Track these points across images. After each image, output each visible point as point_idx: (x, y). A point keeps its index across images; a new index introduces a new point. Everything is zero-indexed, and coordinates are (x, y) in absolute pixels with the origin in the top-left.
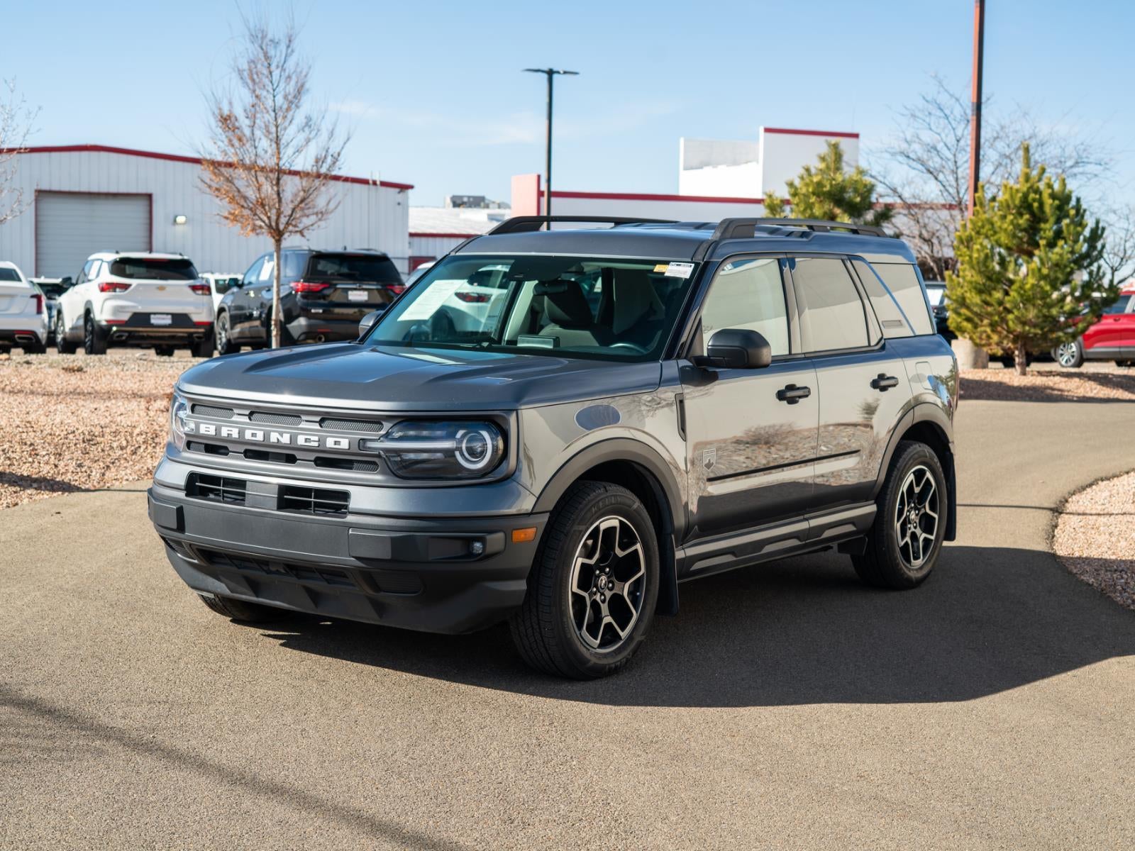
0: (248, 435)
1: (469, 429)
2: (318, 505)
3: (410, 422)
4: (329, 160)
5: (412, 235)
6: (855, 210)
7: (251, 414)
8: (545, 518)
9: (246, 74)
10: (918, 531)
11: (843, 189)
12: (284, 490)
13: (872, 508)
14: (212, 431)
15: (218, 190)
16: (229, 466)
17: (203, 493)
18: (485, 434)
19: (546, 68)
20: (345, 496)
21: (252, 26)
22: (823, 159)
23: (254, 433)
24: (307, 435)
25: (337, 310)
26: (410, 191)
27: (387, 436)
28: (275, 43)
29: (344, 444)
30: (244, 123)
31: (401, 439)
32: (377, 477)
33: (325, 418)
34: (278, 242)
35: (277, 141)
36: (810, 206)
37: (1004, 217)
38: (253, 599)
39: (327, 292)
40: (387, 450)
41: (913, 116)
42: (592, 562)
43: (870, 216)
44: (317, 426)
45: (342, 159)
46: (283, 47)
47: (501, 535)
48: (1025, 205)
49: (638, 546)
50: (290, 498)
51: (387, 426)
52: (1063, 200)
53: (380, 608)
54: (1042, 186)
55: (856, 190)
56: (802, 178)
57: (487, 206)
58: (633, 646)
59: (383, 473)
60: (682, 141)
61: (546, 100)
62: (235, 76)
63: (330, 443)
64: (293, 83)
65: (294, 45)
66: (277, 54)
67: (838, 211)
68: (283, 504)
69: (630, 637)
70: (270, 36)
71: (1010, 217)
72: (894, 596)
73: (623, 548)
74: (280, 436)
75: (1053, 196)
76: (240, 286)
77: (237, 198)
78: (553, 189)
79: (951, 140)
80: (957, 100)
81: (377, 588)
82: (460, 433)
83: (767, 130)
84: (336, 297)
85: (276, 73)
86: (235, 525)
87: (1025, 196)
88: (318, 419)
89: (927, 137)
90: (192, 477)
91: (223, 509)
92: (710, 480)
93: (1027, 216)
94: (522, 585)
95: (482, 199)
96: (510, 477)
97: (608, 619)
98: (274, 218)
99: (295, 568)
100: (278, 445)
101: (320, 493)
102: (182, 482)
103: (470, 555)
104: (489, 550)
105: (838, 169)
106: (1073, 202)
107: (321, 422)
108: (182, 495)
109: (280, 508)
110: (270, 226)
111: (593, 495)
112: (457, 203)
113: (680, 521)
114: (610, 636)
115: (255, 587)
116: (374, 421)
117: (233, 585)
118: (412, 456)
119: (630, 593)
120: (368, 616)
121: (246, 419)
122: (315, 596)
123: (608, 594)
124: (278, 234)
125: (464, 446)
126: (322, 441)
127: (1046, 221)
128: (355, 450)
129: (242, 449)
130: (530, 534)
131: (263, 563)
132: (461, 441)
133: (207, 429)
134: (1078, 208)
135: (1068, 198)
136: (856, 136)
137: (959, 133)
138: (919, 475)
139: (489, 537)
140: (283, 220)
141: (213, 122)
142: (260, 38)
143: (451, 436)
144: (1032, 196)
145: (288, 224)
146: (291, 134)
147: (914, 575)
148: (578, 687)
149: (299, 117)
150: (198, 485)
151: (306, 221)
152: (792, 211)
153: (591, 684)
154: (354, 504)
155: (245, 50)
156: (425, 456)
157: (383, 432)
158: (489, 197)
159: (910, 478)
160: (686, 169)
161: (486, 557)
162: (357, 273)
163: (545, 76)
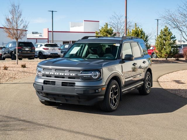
0: (55, 74)
1: (94, 72)
2: (69, 85)
3: (85, 71)
4: (26, 26)
5: (27, 39)
6: (110, 34)
7: (55, 70)
8: (106, 86)
9: (11, 12)
10: (148, 86)
11: (108, 30)
12: (63, 83)
13: (143, 82)
14: (48, 73)
15: (7, 32)
16: (52, 79)
17: (46, 84)
18: (97, 72)
19: (52, 11)
20: (74, 83)
21: (12, 3)
22: (105, 26)
23: (57, 74)
24: (67, 74)
25: (23, 52)
26: (27, 31)
27: (81, 73)
28: (16, 7)
29: (74, 75)
30: (11, 20)
31: (84, 74)
32: (80, 80)
33: (70, 70)
34: (17, 40)
35: (17, 23)
36: (103, 34)
37: (133, 35)
38: (55, 101)
39: (22, 49)
40: (81, 76)
41: (111, 18)
42: (112, 93)
43: (113, 35)
44: (68, 72)
45: (28, 26)
46: (17, 7)
47: (100, 89)
48: (136, 33)
49: (117, 90)
50: (64, 84)
51: (81, 72)
52: (142, 32)
53: (79, 102)
54: (138, 30)
55: (110, 31)
56: (101, 29)
57: (38, 34)
58: (117, 106)
59: (81, 79)
60: (70, 23)
61: (52, 16)
62: (9, 12)
63: (71, 75)
64: (19, 13)
65: (19, 7)
66: (17, 9)
67: (107, 34)
68: (63, 85)
69: (117, 105)
70: (15, 5)
71: (134, 35)
72: (146, 96)
73: (116, 90)
74: (62, 74)
75: (140, 31)
76: (5, 48)
77: (10, 33)
78: (53, 31)
79: (117, 22)
80: (118, 16)
81: (79, 99)
82: (92, 73)
83: (84, 21)
84: (23, 50)
85: (16, 12)
86: (53, 89)
87: (136, 31)
88: (68, 71)
89: (113, 22)
90: (44, 81)
91: (51, 86)
92: (126, 79)
93: (136, 35)
94: (103, 97)
95: (37, 32)
96: (101, 79)
97: (114, 102)
98: (16, 36)
99: (64, 96)
100: (61, 75)
101: (69, 83)
102: (43, 82)
103: (96, 92)
104: (99, 91)
105: (107, 27)
106: (143, 32)
107: (69, 71)
108: (43, 84)
109: (62, 86)
110: (16, 38)
111: (112, 82)
112: (33, 33)
113: (122, 86)
114: (114, 105)
115: (55, 99)
116: (79, 71)
117: (51, 99)
118: (85, 77)
119: (116, 98)
120: (77, 103)
121: (55, 71)
122: (67, 100)
123: (114, 98)
124: (17, 39)
125: (93, 75)
126: (70, 74)
127: (139, 35)
128: (76, 76)
129: (54, 76)
130: (104, 89)
131: (58, 95)
132: (93, 74)
133: (47, 73)
134: (144, 33)
135: (143, 31)
136: (99, 22)
137: (118, 21)
138: (148, 76)
139: (99, 89)
140: (18, 37)
141: (6, 20)
142: (13, 6)
143: (91, 73)
144: (137, 31)
145: (19, 37)
146: (19, 22)
147: (148, 93)
148: (111, 113)
149: (21, 19)
150: (45, 82)
151: (22, 37)
152: (100, 34)
153: (112, 113)
154: (76, 85)
155: (11, 8)
156: (87, 76)
157: (80, 73)
158: (38, 32)
159: (147, 77)
160: (71, 27)
161: (98, 92)
162: (27, 45)
163: (52, 12)
